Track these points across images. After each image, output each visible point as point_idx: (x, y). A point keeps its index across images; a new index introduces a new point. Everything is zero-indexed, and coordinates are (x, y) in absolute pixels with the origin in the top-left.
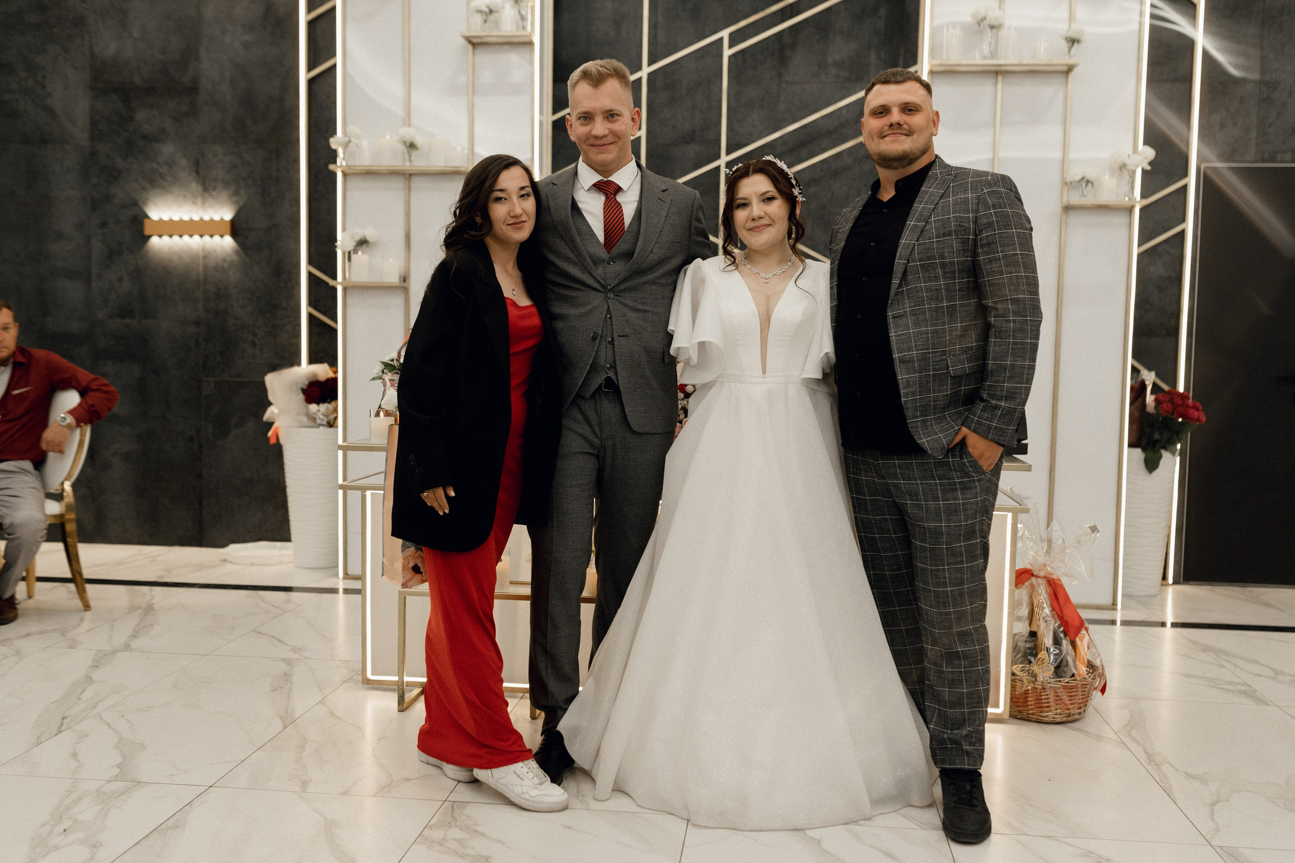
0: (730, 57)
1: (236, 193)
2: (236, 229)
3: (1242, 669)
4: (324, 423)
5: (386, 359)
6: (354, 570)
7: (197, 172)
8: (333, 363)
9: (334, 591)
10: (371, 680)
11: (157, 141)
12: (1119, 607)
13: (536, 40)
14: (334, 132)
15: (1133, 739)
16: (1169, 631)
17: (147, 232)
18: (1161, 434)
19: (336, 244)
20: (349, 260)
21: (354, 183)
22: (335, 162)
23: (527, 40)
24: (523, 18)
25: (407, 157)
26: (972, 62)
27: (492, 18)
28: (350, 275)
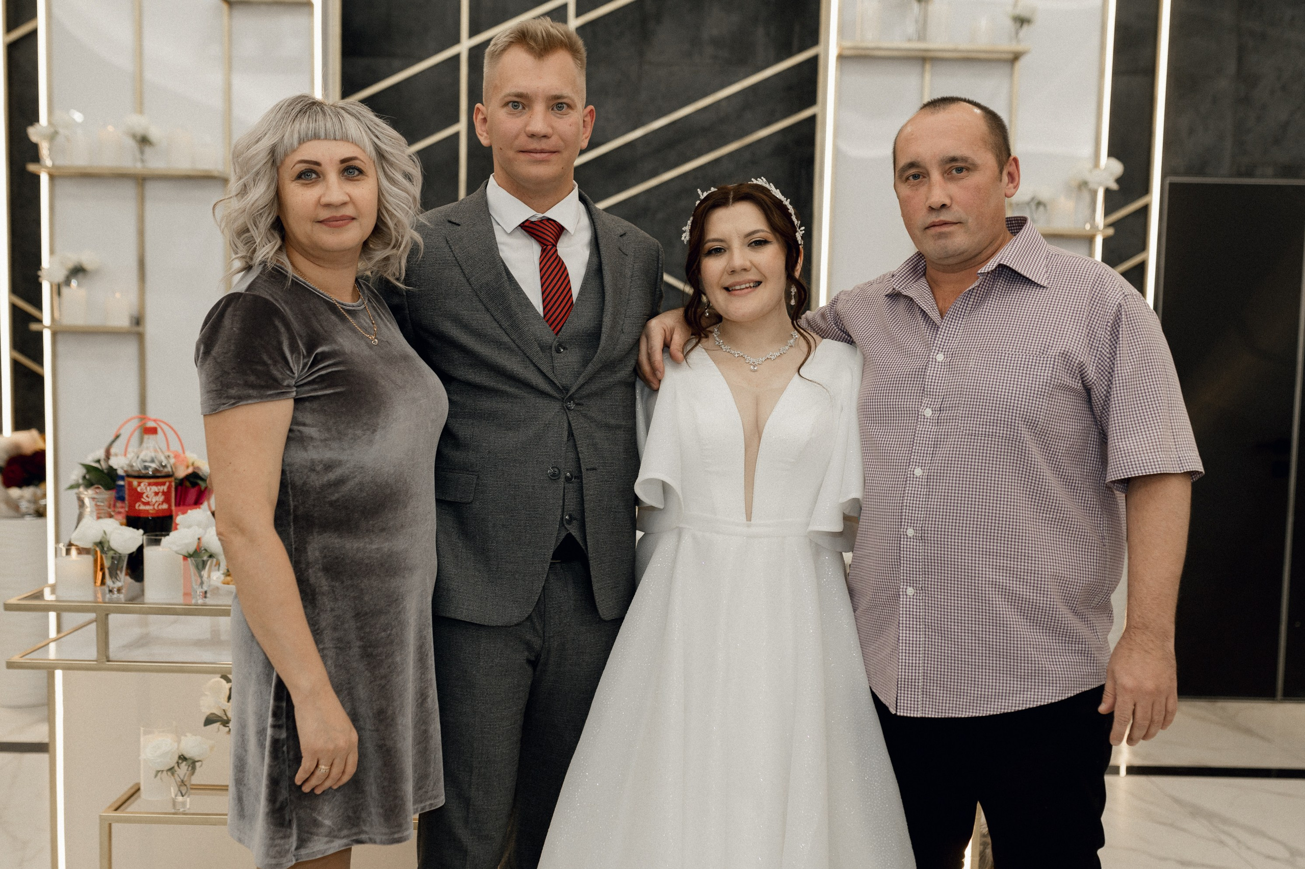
4: (31, 511)
5: (89, 460)
19: (40, 273)
20: (59, 294)
21: (65, 188)
22: (38, 161)
25: (138, 156)
26: (892, 45)
28: (60, 315)
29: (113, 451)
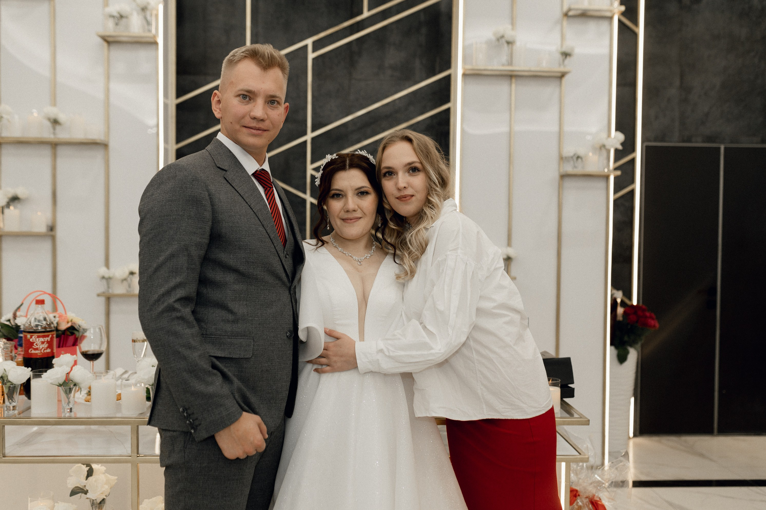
0: (314, 59)
5: (3, 320)
13: (160, 40)
18: (628, 336)
23: (153, 40)
24: (149, 23)
25: (52, 131)
26: (493, 68)
27: (122, 22)
29: (18, 314)
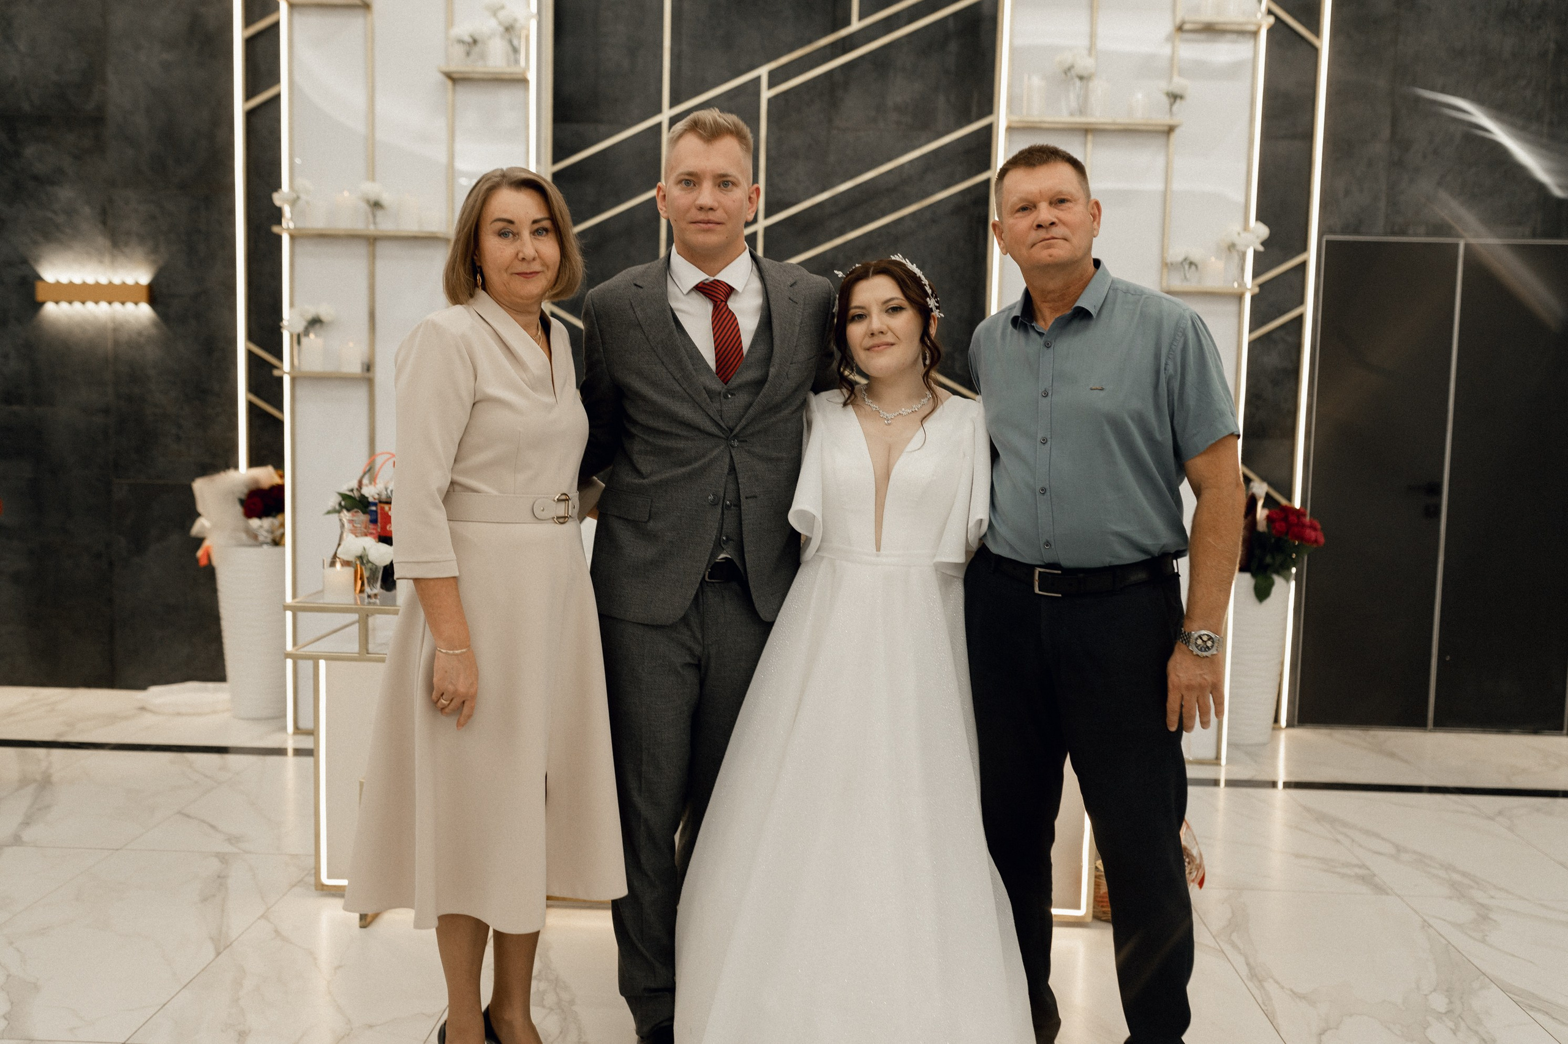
0: (770, 101)
1: (155, 250)
2: (154, 295)
3: (1360, 846)
4: (269, 540)
5: (344, 489)
6: (306, 723)
7: (104, 223)
8: (279, 465)
9: (281, 752)
10: (327, 886)
11: (53, 183)
12: (1223, 761)
13: (532, 77)
14: (277, 186)
15: (1234, 945)
16: (1280, 791)
17: (40, 297)
18: (1273, 558)
19: (281, 324)
20: (299, 342)
21: (304, 247)
22: (279, 223)
23: (520, 76)
24: (515, 50)
25: (371, 219)
26: (1057, 119)
27: (476, 50)
28: (299, 363)
29: (365, 481)
